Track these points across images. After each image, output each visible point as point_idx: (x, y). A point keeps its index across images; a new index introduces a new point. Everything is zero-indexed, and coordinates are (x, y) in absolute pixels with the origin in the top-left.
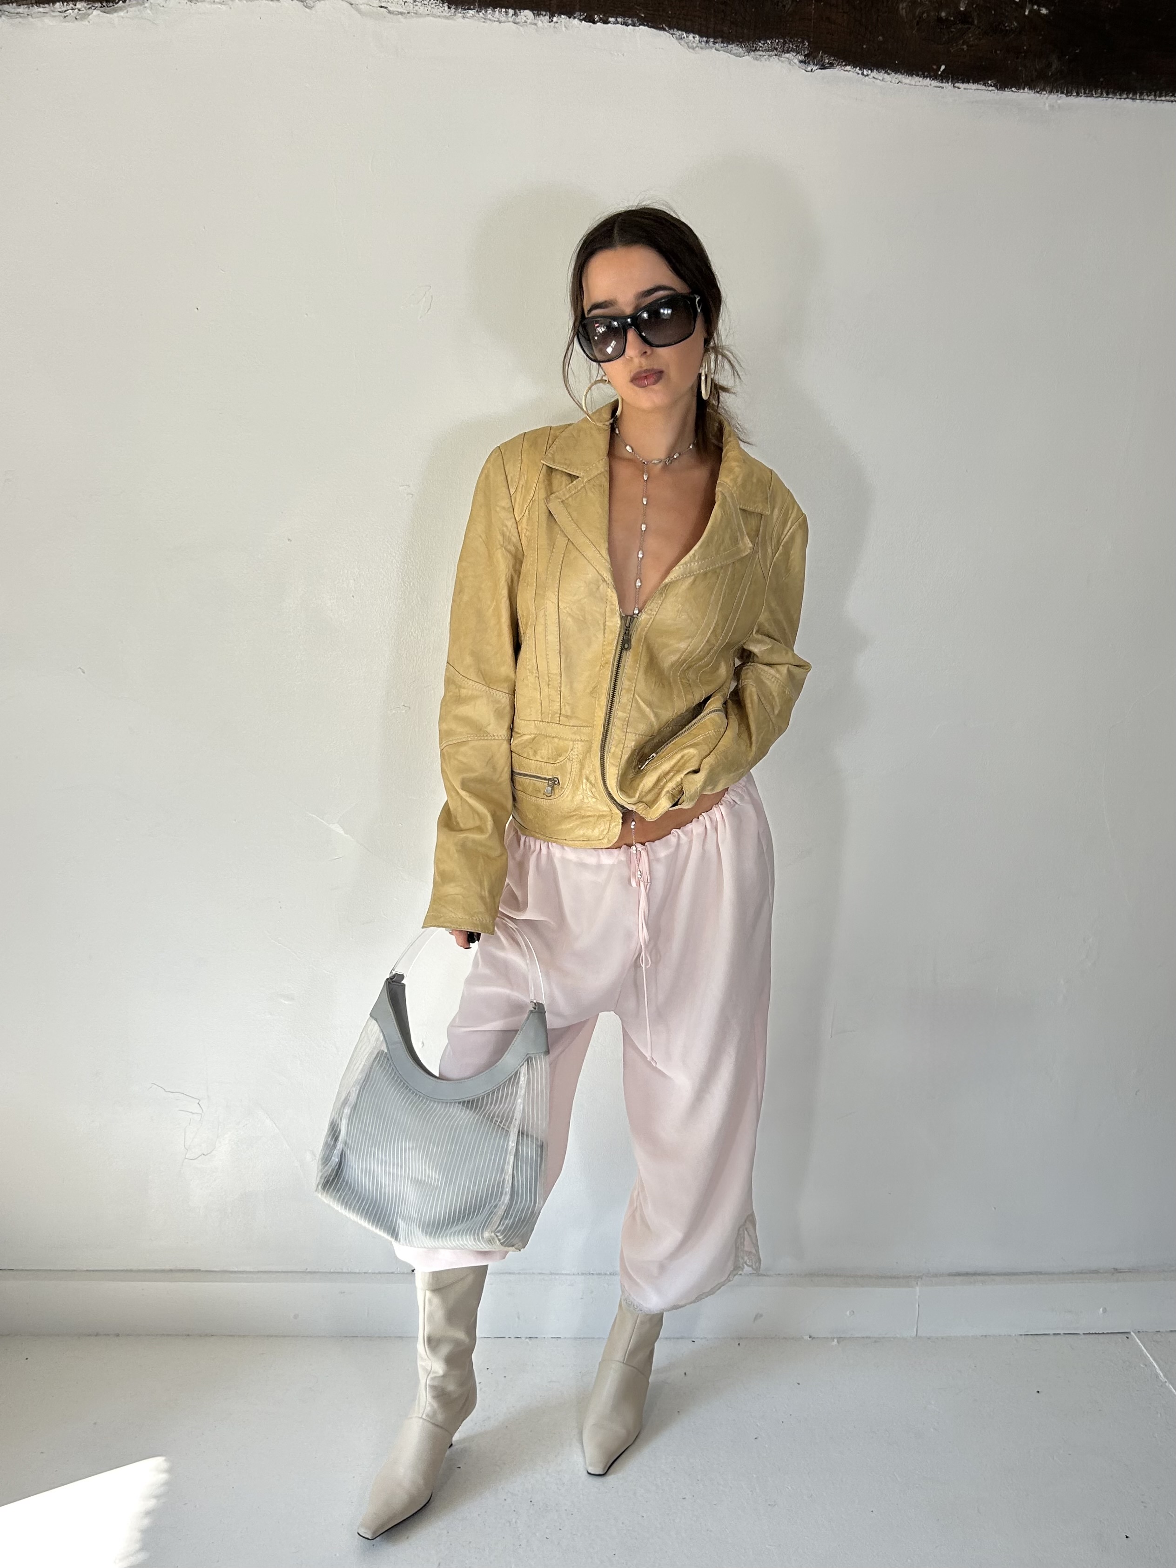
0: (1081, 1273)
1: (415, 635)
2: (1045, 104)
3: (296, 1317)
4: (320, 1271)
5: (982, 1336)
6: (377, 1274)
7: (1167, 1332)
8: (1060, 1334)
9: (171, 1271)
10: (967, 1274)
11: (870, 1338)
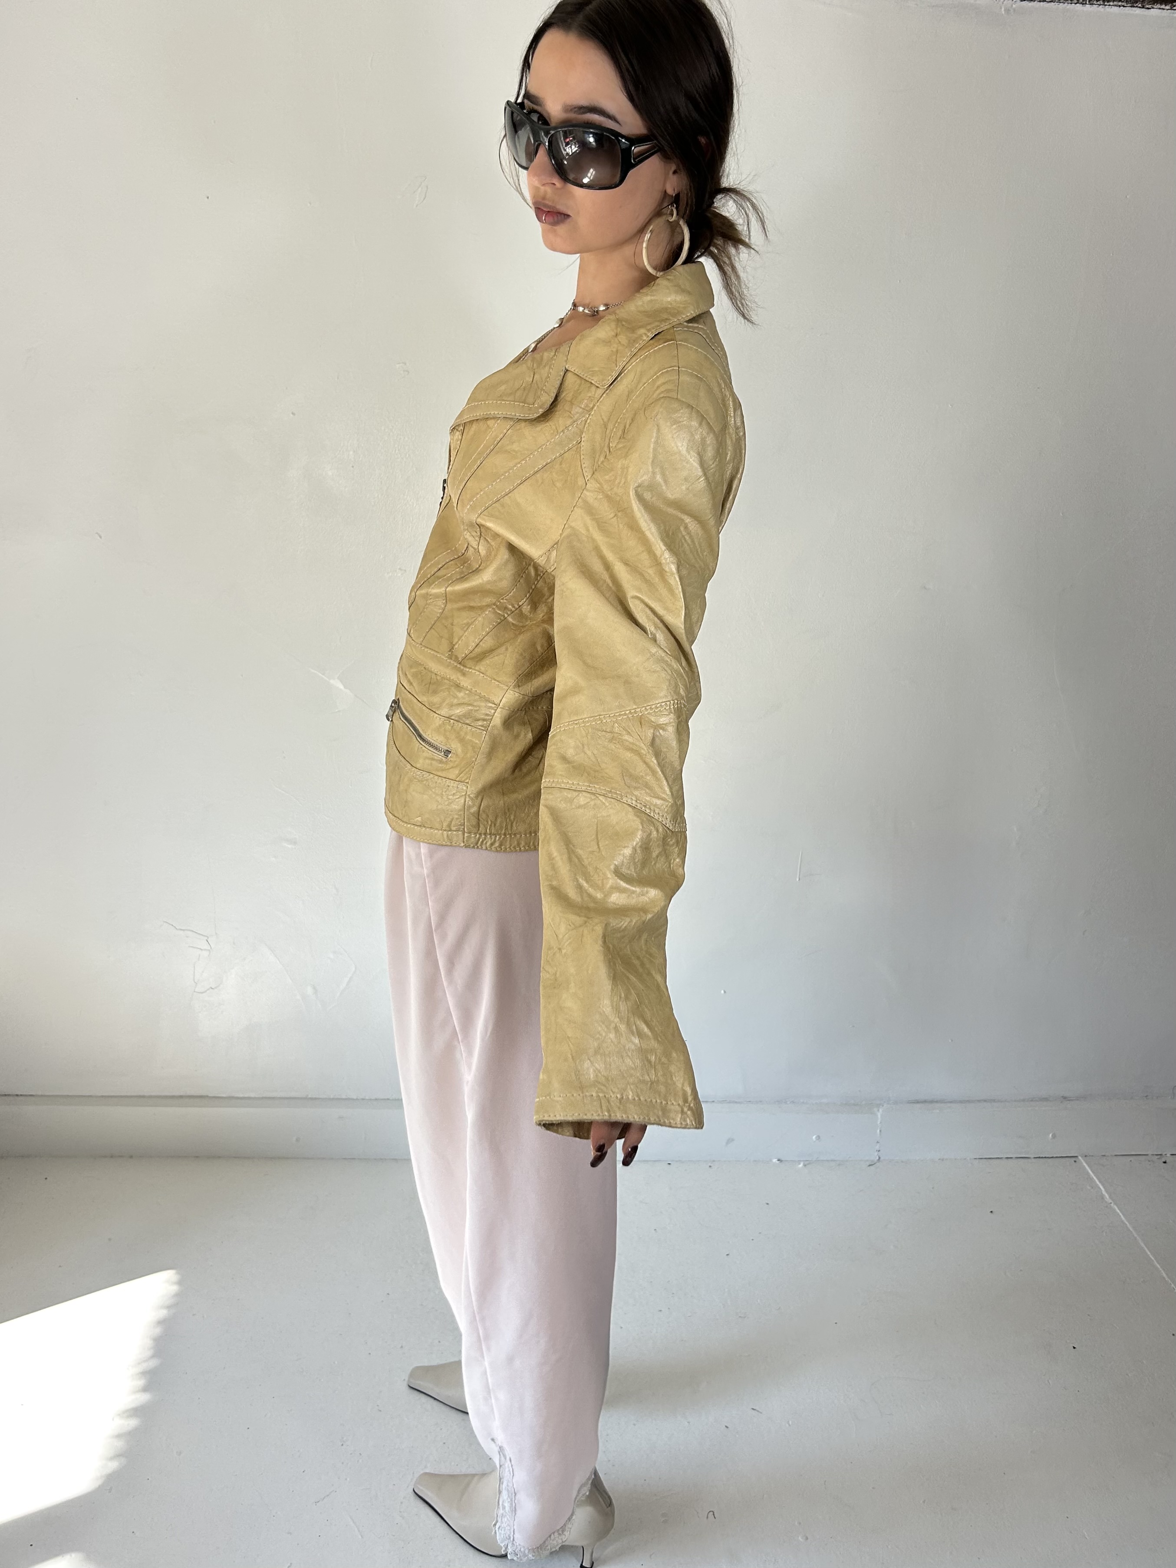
0: (1032, 1101)
1: (411, 503)
2: (1001, 8)
3: (298, 1140)
4: (321, 1097)
5: (939, 1159)
6: (373, 1100)
7: (1111, 1155)
8: (1011, 1158)
9: (181, 1097)
10: (925, 1102)
11: (835, 1161)
